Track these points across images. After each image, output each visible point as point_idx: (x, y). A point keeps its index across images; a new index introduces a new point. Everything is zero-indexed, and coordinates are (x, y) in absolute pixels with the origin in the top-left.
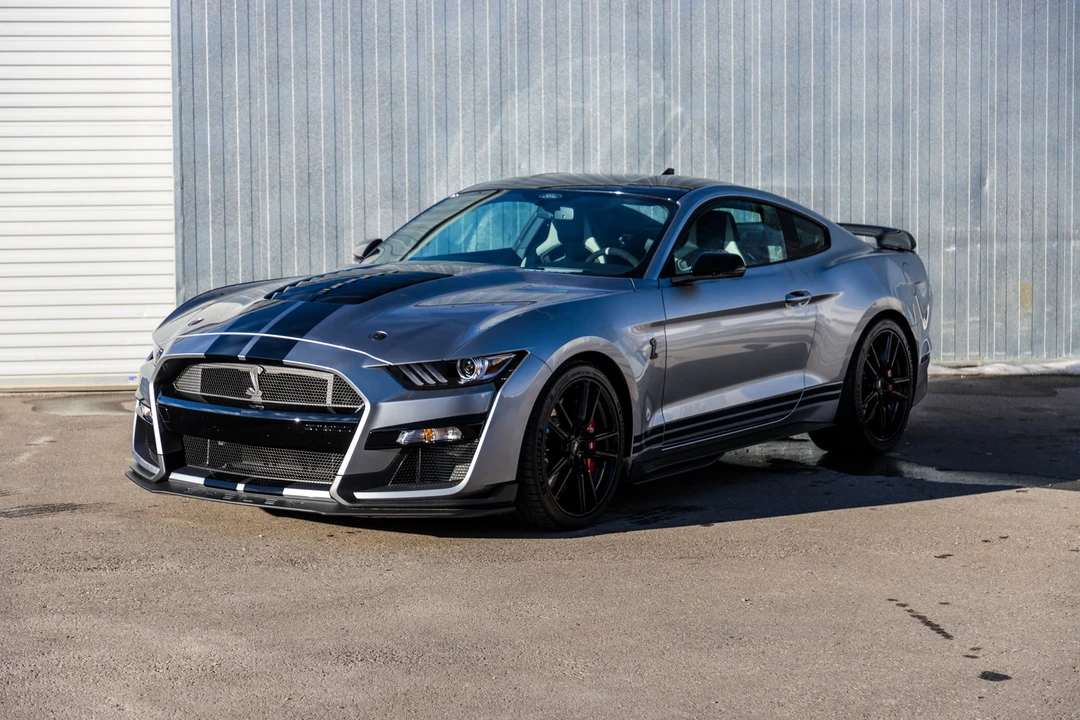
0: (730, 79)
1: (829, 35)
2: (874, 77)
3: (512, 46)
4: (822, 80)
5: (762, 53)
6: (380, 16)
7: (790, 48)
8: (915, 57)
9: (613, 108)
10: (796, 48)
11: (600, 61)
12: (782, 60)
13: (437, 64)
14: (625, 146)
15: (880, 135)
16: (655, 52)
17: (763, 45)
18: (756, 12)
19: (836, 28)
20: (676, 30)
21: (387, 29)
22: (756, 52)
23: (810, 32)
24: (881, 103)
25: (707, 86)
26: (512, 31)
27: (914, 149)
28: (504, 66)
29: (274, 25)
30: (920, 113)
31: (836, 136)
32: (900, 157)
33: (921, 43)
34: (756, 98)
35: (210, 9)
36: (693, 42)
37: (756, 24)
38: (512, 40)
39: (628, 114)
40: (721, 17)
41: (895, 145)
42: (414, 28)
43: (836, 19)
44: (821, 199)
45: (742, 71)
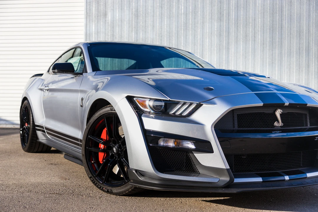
0: (250, 39)
1: (283, 25)
2: (299, 38)
3: (181, 30)
4: (280, 39)
5: (260, 31)
6: (143, 23)
7: (270, 29)
8: (313, 31)
9: (212, 49)
10: (272, 29)
11: (208, 34)
12: (267, 33)
13: (159, 36)
14: (215, 60)
15: (300, 57)
16: (226, 32)
17: (261, 29)
18: (259, 18)
19: (285, 23)
20: (232, 24)
21: (144, 26)
22: (258, 31)
23: (277, 25)
24: (301, 47)
25: (242, 42)
26: (181, 26)
27: (312, 61)
28: (179, 36)
29: (112, 26)
30: (314, 49)
31: (285, 57)
32: (307, 64)
33: (315, 27)
34: (258, 45)
35: (95, 21)
36: (238, 28)
37: (259, 22)
38: (181, 29)
39: (216, 50)
40: (247, 20)
41: (305, 60)
42: (152, 26)
43: (286, 20)
44: (280, 77)
45: (254, 37)
